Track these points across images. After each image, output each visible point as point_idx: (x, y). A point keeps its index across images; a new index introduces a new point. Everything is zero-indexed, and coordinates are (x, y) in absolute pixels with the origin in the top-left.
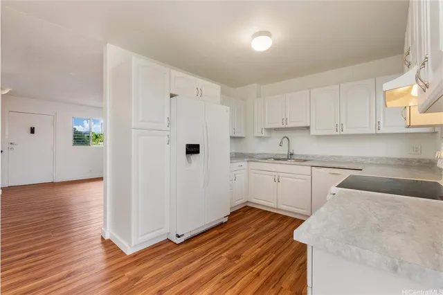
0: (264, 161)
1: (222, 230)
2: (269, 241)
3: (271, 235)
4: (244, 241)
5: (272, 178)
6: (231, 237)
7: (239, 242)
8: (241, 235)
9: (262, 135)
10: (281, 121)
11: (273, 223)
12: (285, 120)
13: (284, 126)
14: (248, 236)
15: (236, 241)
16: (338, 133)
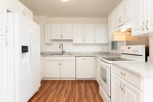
0: (51, 55)
1: (39, 96)
2: (66, 93)
3: (65, 90)
4: (55, 97)
5: (58, 63)
6: (47, 97)
7: (53, 98)
8: (52, 95)
9: (50, 43)
10: (60, 36)
11: (61, 85)
12: (62, 36)
13: (61, 39)
14: (55, 94)
15: (51, 99)
16: (83, 43)
